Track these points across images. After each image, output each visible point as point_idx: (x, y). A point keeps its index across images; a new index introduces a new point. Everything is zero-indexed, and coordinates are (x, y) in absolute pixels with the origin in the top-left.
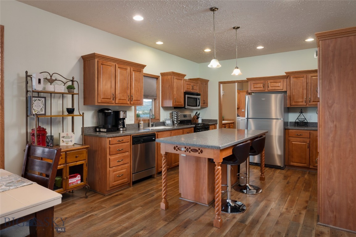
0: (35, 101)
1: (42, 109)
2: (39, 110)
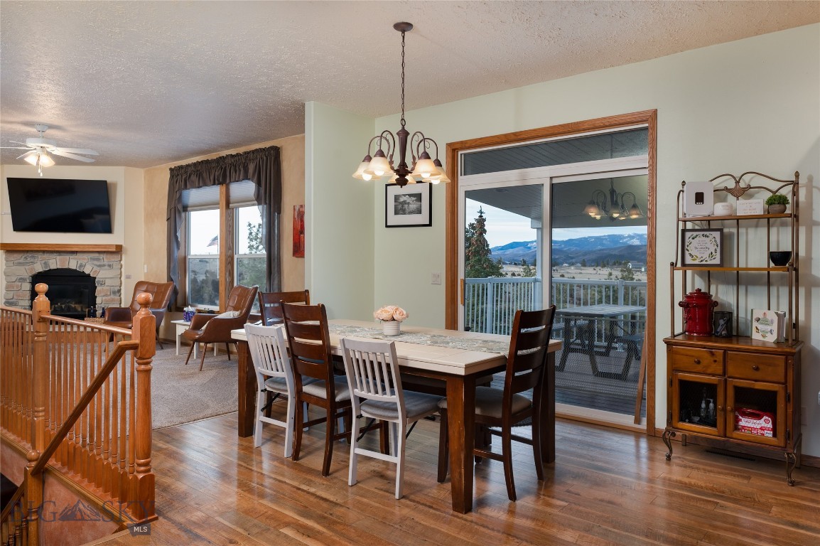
0: (693, 239)
1: (714, 253)
2: (706, 255)
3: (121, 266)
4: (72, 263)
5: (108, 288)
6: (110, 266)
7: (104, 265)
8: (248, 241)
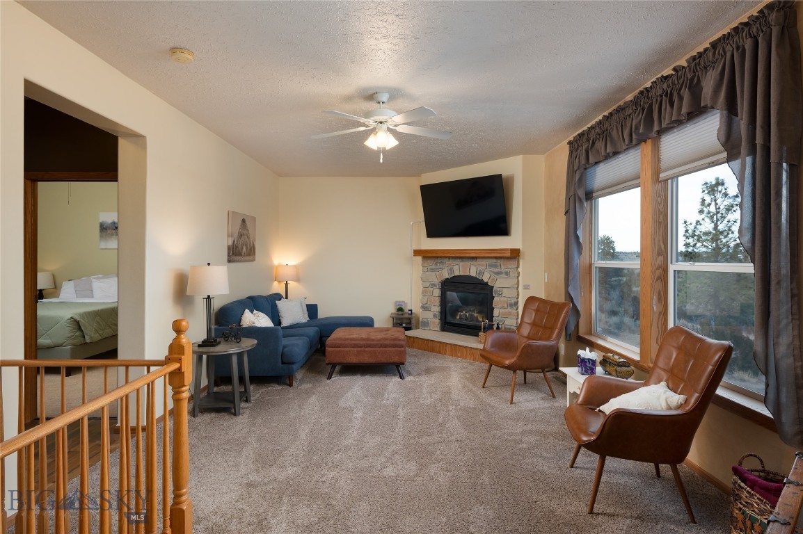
3: (519, 274)
4: (472, 270)
5: (505, 299)
6: (507, 273)
7: (501, 273)
8: (684, 238)
